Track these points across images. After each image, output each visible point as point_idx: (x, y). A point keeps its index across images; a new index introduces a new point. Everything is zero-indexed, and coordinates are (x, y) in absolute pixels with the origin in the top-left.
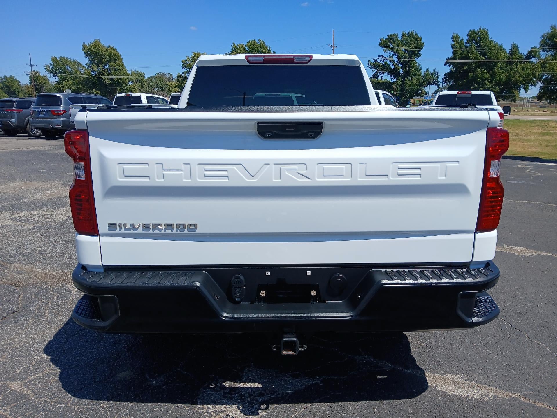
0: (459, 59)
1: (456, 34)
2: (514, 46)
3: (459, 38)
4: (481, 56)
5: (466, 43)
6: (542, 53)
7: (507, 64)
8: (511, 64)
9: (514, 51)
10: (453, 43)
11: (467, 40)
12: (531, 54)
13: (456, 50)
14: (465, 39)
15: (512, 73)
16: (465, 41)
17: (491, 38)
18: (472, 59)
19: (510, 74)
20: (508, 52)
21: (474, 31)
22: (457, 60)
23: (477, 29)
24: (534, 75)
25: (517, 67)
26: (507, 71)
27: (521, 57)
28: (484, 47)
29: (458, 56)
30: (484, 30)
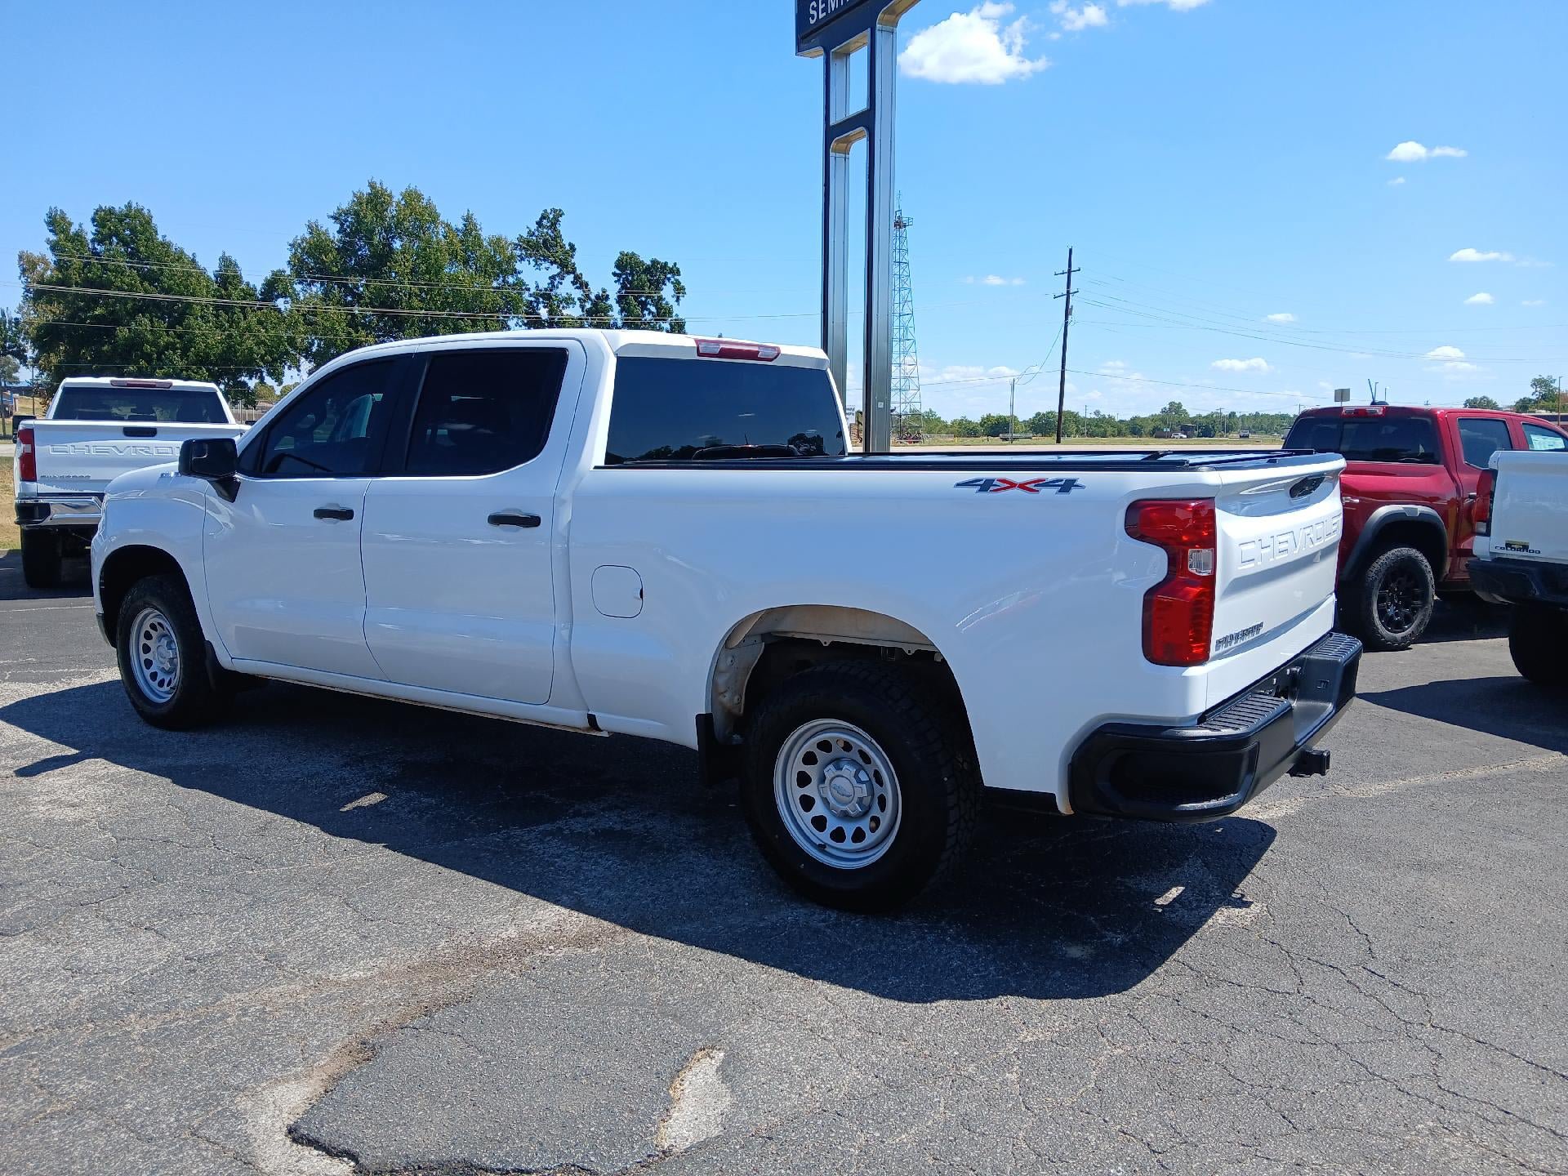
0: (77, 284)
1: (59, 213)
2: (227, 263)
3: (70, 224)
4: (146, 284)
5: (93, 241)
6: (298, 287)
7: (217, 308)
8: (228, 309)
9: (228, 277)
10: (53, 237)
11: (94, 234)
12: (273, 287)
13: (66, 258)
14: (90, 231)
15: (235, 333)
16: (90, 237)
17: (164, 236)
18: (120, 289)
19: (230, 336)
20: (214, 278)
21: (111, 211)
22: (74, 289)
23: (119, 205)
24: (291, 341)
25: (245, 318)
26: (220, 327)
27: (249, 293)
28: (148, 258)
29: (76, 277)
30: (139, 211)
